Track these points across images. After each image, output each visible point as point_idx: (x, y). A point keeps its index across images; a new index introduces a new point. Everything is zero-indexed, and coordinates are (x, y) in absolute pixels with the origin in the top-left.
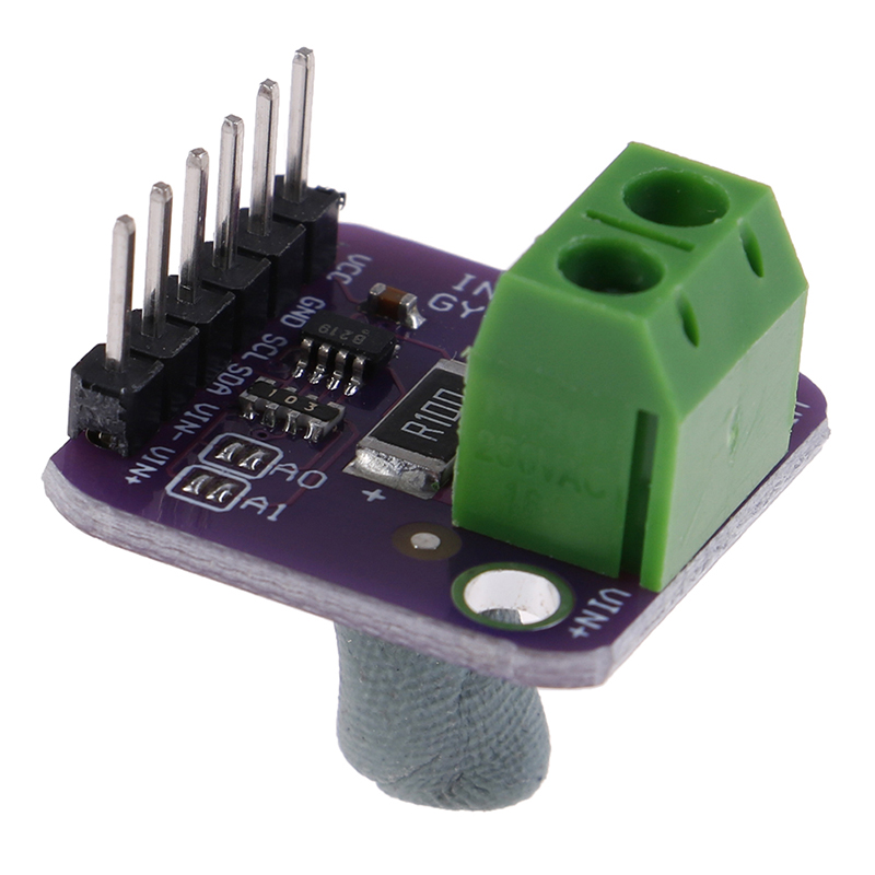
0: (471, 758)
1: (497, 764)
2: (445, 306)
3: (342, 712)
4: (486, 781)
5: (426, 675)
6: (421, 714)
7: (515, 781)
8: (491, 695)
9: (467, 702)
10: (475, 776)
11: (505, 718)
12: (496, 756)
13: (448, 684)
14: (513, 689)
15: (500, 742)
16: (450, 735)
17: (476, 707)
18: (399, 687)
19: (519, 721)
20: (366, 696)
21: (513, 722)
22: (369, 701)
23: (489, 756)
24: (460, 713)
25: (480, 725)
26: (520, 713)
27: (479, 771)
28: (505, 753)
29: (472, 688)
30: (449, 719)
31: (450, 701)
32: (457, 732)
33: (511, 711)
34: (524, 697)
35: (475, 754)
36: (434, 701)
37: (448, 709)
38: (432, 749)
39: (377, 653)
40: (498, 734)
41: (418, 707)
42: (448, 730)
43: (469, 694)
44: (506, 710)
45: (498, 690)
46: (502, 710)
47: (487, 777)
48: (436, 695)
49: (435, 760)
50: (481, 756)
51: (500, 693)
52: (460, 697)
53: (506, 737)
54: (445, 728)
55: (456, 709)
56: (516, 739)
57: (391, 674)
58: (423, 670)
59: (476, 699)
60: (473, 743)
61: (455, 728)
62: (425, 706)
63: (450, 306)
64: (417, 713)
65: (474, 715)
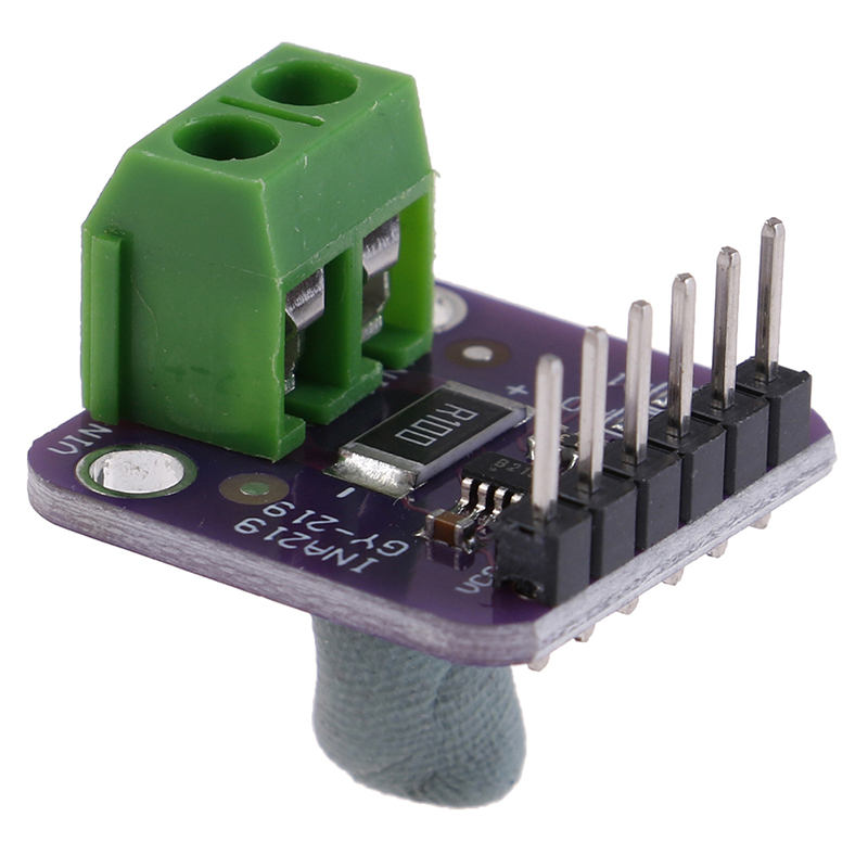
0: (446, 760)
1: (472, 766)
2: (391, 545)
3: (320, 706)
4: (460, 782)
5: (402, 679)
6: (397, 717)
7: (489, 784)
8: (467, 701)
9: (442, 706)
10: (449, 776)
11: (482, 722)
12: (471, 758)
13: (424, 688)
14: (489, 695)
15: (475, 746)
16: (424, 737)
17: (451, 711)
18: (375, 689)
19: (495, 726)
20: (342, 696)
21: (490, 727)
22: (344, 701)
23: (463, 758)
24: (435, 717)
25: (455, 729)
26: (496, 718)
27: (453, 772)
28: (479, 756)
29: (448, 693)
30: (424, 722)
31: (426, 705)
32: (432, 735)
33: (488, 716)
34: (502, 702)
35: (450, 756)
36: (409, 705)
37: (423, 712)
38: (406, 750)
39: (354, 655)
40: (474, 738)
41: (393, 709)
42: (423, 732)
43: (445, 699)
44: (483, 715)
45: (474, 695)
46: (478, 715)
47: (462, 778)
48: (412, 699)
49: (408, 759)
50: (456, 758)
51: (477, 699)
52: (436, 702)
53: (482, 741)
54: (420, 730)
55: (432, 712)
56: (491, 744)
57: (366, 677)
58: (399, 674)
59: (452, 704)
60: (448, 745)
61: (431, 730)
62: (400, 708)
63: (387, 545)
64: (392, 715)
65: (450, 719)
